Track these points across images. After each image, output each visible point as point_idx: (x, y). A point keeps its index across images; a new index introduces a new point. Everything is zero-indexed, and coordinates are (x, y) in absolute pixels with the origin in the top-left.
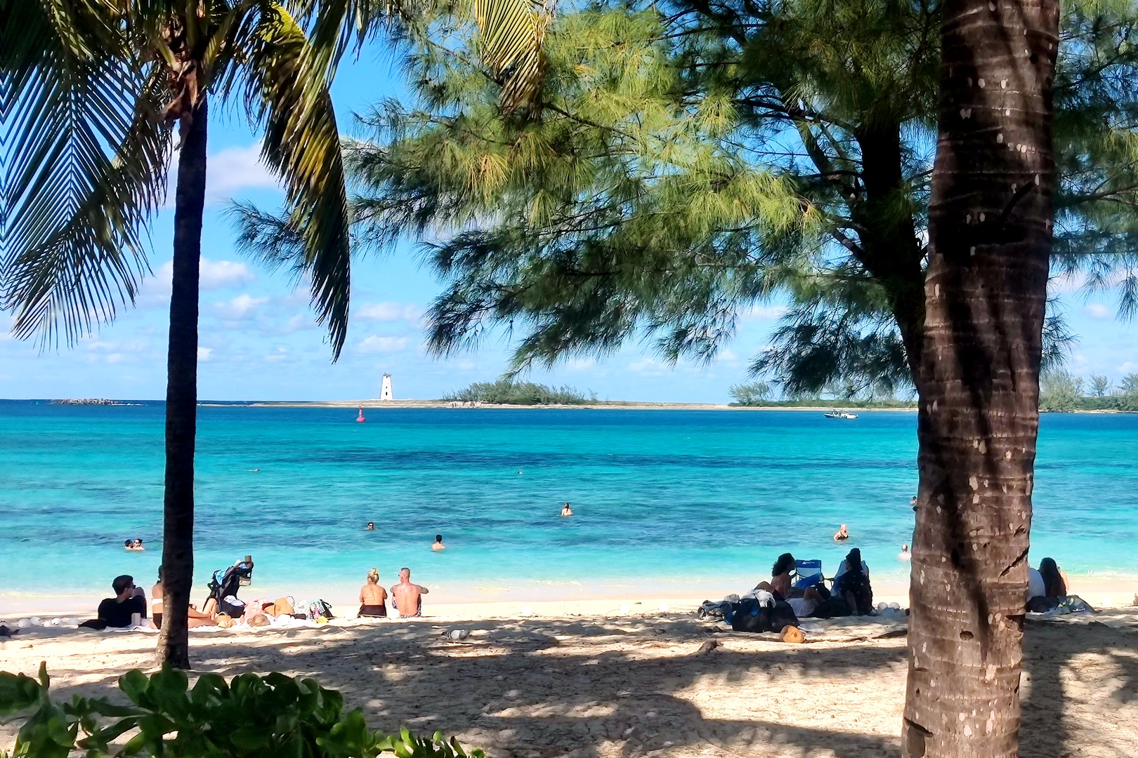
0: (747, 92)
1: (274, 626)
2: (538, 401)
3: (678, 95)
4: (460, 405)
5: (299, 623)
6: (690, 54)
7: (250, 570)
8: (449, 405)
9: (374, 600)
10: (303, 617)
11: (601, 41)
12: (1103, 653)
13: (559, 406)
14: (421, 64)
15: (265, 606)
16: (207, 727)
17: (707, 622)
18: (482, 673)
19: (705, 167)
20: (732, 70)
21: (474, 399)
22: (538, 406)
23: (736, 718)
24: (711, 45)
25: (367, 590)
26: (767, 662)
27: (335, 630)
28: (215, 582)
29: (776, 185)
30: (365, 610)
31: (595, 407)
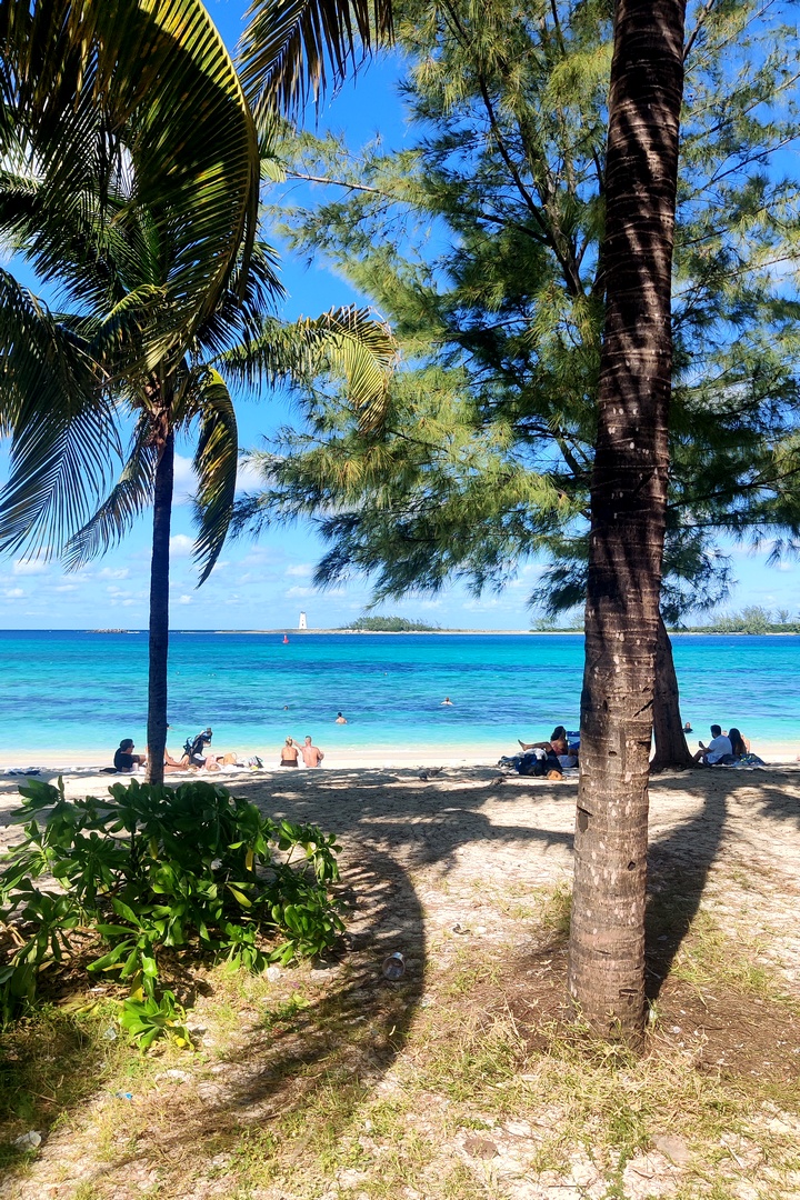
0: (523, 421)
1: (223, 771)
2: (402, 629)
3: (478, 423)
4: (351, 632)
5: (240, 769)
6: (484, 397)
7: (210, 737)
8: (343, 632)
9: (290, 757)
10: (242, 766)
11: (425, 389)
12: (757, 787)
13: (415, 632)
14: (308, 404)
15: (218, 759)
16: (160, 816)
17: (504, 769)
18: (349, 797)
19: (494, 470)
20: (514, 407)
21: (360, 628)
22: (402, 632)
23: (508, 825)
24: (499, 390)
25: (286, 751)
26: (534, 792)
27: (262, 773)
28: (188, 744)
29: (541, 482)
30: (284, 763)
31: (439, 633)
